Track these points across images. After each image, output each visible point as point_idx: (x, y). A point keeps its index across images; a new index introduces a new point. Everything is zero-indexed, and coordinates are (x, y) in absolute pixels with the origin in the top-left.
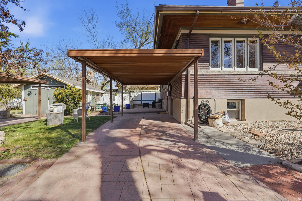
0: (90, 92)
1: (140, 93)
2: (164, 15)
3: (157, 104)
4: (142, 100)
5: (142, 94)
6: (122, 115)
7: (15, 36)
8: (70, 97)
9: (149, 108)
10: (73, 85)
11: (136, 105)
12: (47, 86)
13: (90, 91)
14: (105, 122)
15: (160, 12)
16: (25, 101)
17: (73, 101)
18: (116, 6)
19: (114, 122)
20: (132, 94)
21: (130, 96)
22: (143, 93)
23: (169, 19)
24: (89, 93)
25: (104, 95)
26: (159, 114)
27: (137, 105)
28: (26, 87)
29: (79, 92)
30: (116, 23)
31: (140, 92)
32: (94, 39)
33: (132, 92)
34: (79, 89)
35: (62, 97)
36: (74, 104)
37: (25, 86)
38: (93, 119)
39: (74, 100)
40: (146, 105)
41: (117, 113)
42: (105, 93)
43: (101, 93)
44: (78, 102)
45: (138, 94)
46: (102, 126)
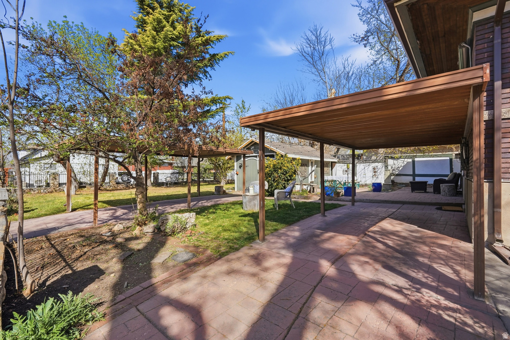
0: (312, 162)
1: (410, 160)
2: (407, 5)
3: (443, 187)
4: (414, 175)
5: (414, 162)
6: (353, 205)
7: (230, 99)
8: (280, 170)
9: (426, 192)
10: (283, 153)
11: (400, 184)
12: (257, 156)
13: (311, 160)
14: (313, 215)
15: (395, 4)
16: (237, 175)
17: (283, 177)
18: (358, 5)
19: (326, 216)
20: (390, 162)
21: (386, 167)
22: (416, 159)
23: (425, 6)
24: (310, 163)
25: (337, 165)
26: (440, 209)
27: (403, 184)
28: (238, 159)
29: (292, 163)
30: (354, 37)
31: (411, 158)
32: (322, 74)
33: (392, 158)
34: (293, 158)
35: (270, 171)
36: (285, 181)
37: (237, 157)
38: (299, 208)
39: (285, 175)
40: (419, 187)
41: (348, 200)
42: (339, 162)
43: (332, 162)
44: (289, 178)
45: (405, 163)
46: (304, 220)
